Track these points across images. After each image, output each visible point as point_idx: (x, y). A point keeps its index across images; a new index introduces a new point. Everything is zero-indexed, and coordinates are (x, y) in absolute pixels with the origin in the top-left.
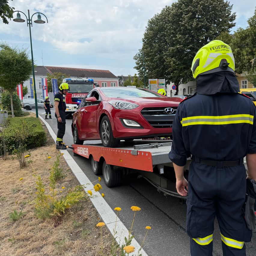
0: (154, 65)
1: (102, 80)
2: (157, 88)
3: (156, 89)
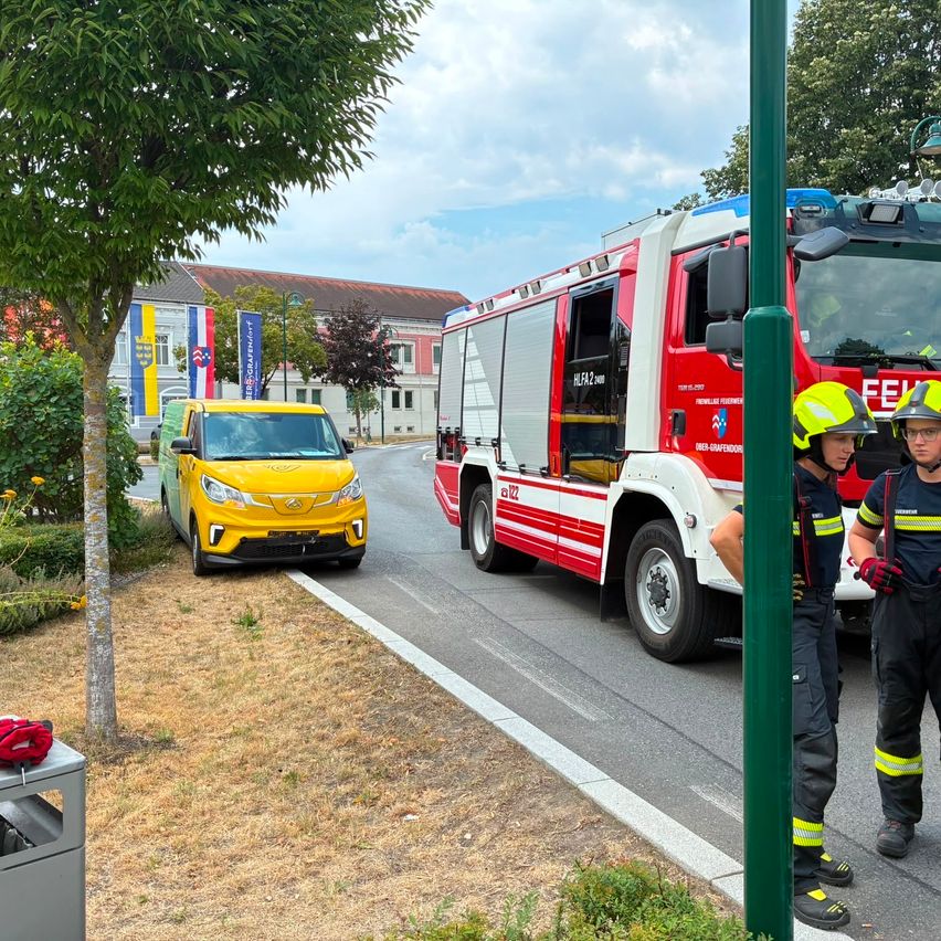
1: (434, 334)
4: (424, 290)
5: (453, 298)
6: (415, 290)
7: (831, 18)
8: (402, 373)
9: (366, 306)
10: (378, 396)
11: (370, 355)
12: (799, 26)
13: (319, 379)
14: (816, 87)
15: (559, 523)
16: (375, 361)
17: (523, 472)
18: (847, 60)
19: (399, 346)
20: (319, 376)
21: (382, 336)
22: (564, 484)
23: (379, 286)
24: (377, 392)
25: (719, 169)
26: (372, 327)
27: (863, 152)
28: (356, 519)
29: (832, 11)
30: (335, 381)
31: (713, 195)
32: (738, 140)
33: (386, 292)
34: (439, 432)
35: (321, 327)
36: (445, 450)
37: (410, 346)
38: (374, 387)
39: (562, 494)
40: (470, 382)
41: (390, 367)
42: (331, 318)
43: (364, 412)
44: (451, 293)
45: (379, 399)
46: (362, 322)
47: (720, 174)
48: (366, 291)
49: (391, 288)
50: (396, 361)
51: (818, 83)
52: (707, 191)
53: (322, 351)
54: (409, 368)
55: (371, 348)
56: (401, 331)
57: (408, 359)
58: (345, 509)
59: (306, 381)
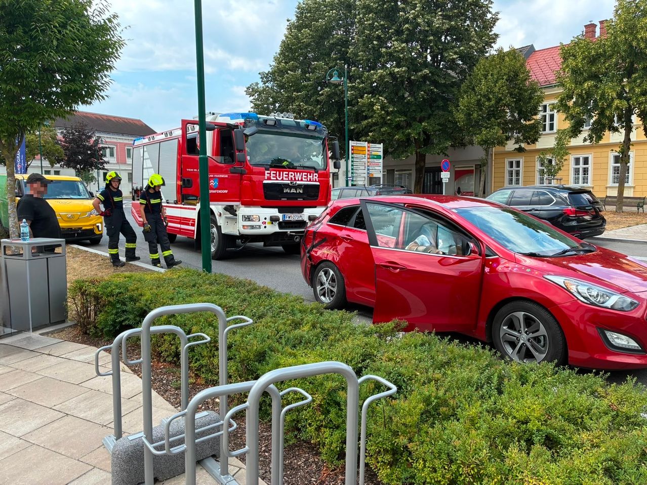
0: (315, 112)
1: (127, 142)
2: (366, 165)
3: (363, 168)
4: (120, 118)
5: (137, 123)
6: (114, 117)
7: (310, 12)
8: (109, 163)
9: (86, 125)
10: (95, 175)
11: (89, 152)
12: (298, 13)
13: (58, 165)
14: (304, 42)
15: (181, 220)
16: (92, 155)
17: (168, 203)
18: (317, 31)
19: (106, 147)
20: (59, 163)
21: (96, 142)
22: (182, 206)
23: (93, 114)
24: (94, 173)
25: (267, 72)
26: (90, 137)
27: (323, 73)
28: (98, 223)
29: (310, 8)
30: (69, 166)
31: (265, 83)
32: (276, 59)
33: (96, 118)
34: (133, 189)
35: (60, 136)
36: (136, 197)
37: (113, 148)
38: (92, 170)
39: (182, 210)
40: (146, 168)
41: (102, 159)
42: (65, 131)
43: (87, 183)
44: (136, 120)
45: (96, 177)
46: (83, 134)
47: (267, 74)
48: (85, 117)
49: (100, 116)
50: (105, 156)
51: (305, 40)
52: (262, 81)
53: (62, 150)
54: (113, 160)
55: (90, 148)
56: (107, 140)
57: (112, 155)
58: (92, 220)
59: (52, 166)
